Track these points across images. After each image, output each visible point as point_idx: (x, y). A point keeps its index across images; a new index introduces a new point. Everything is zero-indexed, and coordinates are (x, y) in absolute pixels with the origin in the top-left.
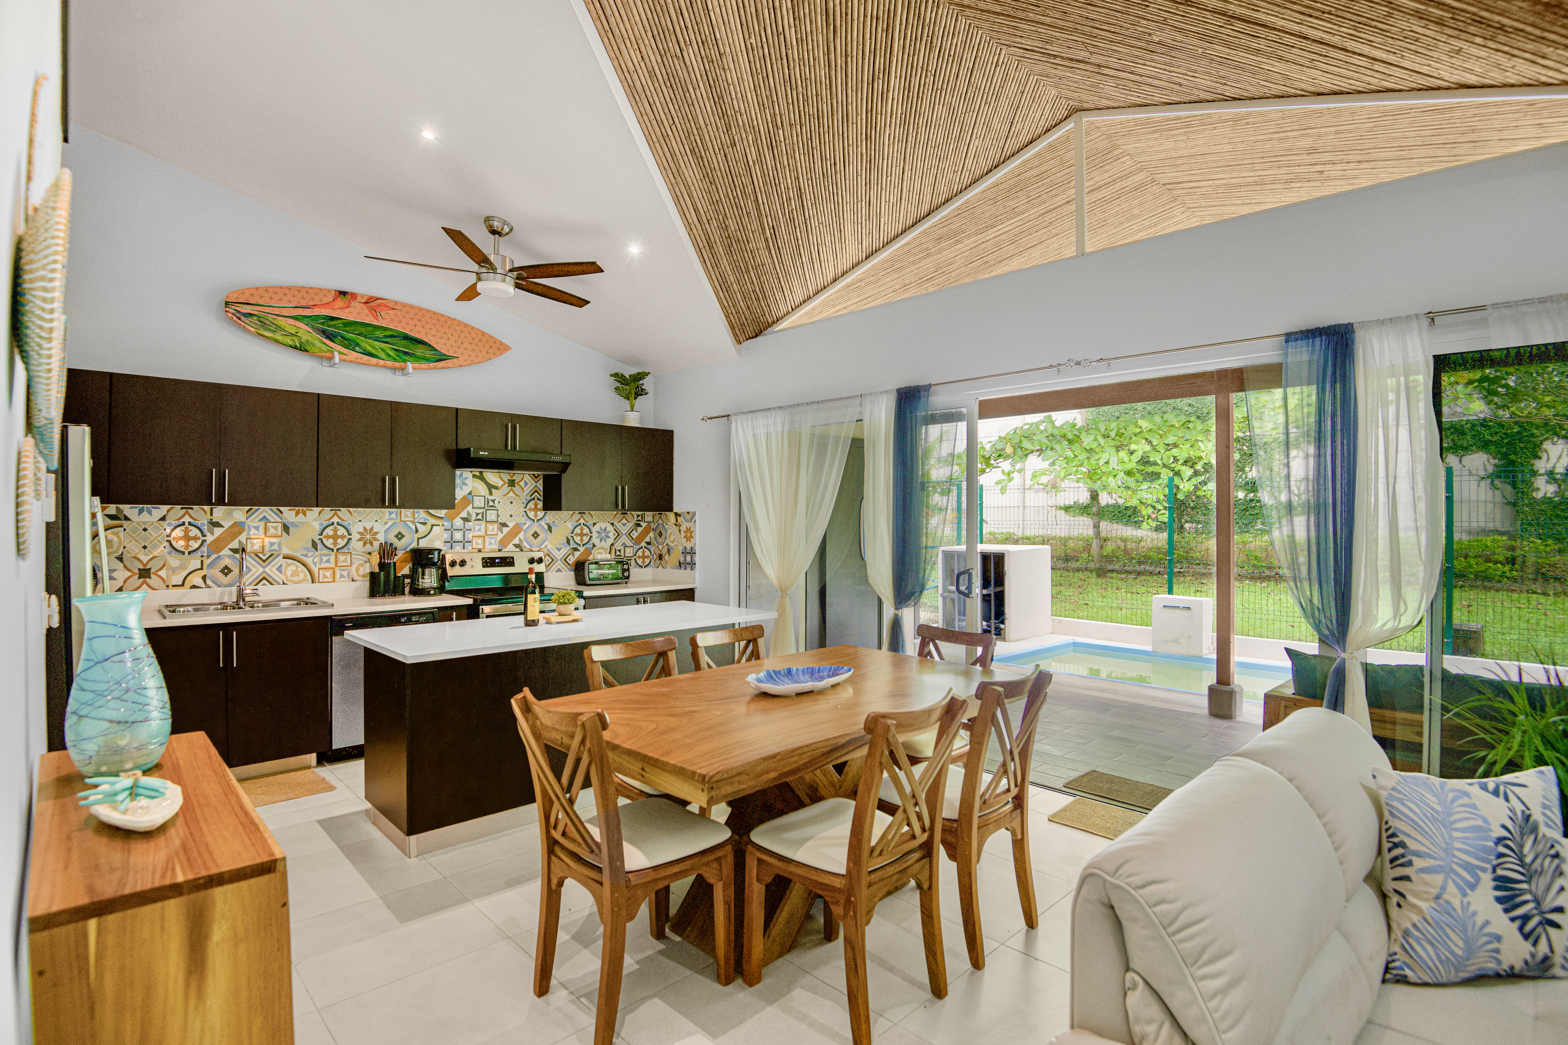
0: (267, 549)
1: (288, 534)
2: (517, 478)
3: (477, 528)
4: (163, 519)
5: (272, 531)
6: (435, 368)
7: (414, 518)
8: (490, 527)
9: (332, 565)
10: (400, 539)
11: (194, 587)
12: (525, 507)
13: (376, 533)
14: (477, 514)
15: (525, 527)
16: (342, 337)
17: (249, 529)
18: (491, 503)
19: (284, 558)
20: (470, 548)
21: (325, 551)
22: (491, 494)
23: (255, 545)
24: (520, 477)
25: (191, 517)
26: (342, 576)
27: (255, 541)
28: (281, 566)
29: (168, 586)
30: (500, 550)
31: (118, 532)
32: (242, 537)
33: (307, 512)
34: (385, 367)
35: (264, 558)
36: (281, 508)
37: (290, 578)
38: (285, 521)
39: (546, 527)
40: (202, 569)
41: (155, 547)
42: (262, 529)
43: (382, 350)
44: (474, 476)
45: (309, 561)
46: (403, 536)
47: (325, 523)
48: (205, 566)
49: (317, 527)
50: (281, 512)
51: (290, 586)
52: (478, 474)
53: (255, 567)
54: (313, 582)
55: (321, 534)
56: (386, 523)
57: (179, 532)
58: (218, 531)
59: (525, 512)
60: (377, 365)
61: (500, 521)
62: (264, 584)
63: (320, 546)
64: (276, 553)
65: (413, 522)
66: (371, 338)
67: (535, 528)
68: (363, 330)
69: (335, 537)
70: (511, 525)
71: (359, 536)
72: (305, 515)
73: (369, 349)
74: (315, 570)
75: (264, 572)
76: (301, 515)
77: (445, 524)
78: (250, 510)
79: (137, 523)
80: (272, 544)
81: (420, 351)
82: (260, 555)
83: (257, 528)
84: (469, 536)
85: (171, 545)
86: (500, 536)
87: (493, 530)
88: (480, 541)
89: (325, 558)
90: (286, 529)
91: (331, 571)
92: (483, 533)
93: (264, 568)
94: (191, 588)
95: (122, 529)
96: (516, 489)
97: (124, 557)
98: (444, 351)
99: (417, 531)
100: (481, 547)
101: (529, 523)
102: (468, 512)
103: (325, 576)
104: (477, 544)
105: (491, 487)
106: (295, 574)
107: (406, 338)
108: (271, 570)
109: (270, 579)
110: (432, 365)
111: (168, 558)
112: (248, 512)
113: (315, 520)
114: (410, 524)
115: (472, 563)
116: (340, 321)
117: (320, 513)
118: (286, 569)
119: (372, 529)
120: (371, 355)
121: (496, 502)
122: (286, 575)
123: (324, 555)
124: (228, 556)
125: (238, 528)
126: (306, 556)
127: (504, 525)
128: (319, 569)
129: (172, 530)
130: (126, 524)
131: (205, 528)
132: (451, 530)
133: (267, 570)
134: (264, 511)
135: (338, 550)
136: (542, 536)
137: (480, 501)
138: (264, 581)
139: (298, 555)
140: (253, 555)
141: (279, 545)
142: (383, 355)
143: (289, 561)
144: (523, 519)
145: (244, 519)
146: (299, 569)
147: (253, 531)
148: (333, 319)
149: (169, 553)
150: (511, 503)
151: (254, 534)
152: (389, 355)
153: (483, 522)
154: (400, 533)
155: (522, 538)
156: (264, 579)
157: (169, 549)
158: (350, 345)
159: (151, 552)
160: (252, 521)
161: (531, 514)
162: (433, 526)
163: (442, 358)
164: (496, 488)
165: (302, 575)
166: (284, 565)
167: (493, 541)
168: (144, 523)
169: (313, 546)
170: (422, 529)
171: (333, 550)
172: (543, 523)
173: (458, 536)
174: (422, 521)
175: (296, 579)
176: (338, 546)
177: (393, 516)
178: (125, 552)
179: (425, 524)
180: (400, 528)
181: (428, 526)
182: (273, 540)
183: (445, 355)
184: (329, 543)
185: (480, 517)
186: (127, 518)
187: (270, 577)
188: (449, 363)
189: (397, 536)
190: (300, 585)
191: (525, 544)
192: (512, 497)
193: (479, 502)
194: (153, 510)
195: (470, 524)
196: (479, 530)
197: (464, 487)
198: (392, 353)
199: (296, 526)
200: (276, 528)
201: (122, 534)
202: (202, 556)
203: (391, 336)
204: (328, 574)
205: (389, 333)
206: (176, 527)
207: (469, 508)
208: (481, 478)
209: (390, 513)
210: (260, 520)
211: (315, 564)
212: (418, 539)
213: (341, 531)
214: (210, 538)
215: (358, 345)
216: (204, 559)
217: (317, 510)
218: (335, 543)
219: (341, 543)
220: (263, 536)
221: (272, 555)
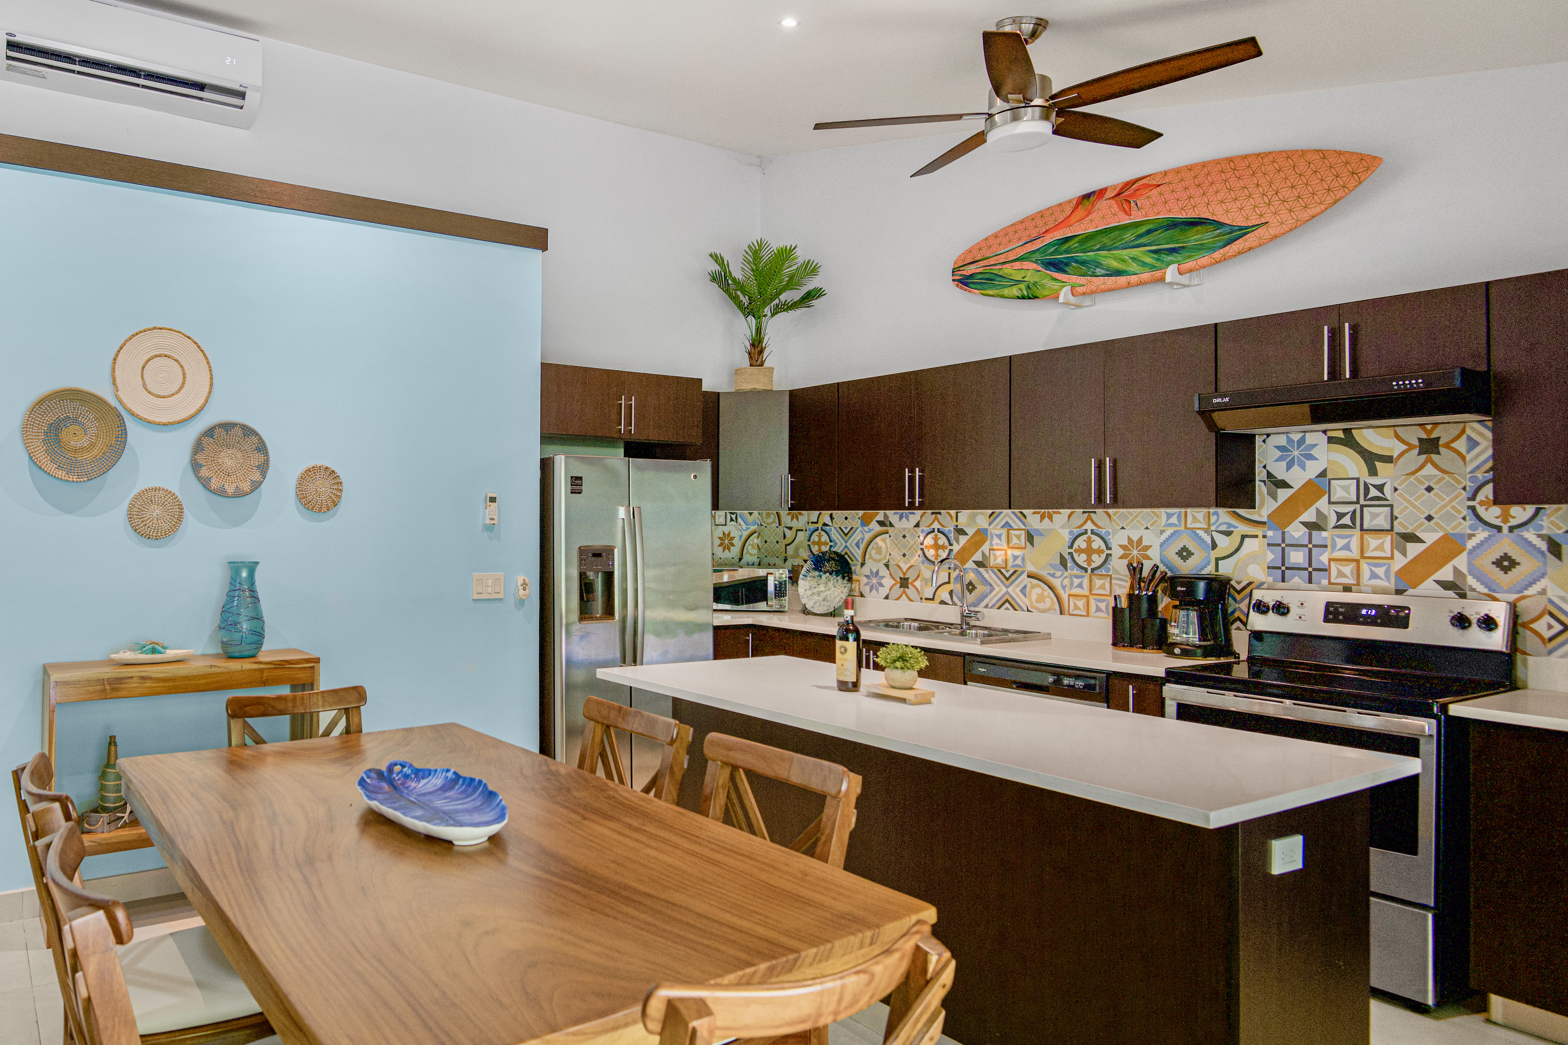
0: (1010, 564)
1: (1032, 544)
2: (1443, 433)
3: (1340, 543)
4: (917, 525)
5: (1015, 541)
6: (1225, 259)
7: (1209, 525)
8: (1373, 542)
9: (1086, 592)
10: (1185, 559)
11: (943, 602)
12: (1473, 498)
13: (1147, 548)
14: (1340, 516)
15: (1470, 544)
16: (1077, 261)
17: (992, 538)
18: (1374, 493)
19: (1028, 576)
20: (1325, 582)
21: (1076, 571)
22: (1373, 472)
23: (998, 558)
24: (1455, 430)
25: (939, 522)
26: (1098, 609)
27: (998, 553)
28: (1025, 587)
29: (921, 599)
30: (1399, 592)
31: (886, 538)
32: (985, 548)
33: (1054, 516)
34: (1141, 283)
35: (1007, 575)
36: (1024, 511)
37: (1035, 604)
38: (1027, 528)
39: (1543, 546)
40: (949, 582)
41: (912, 555)
42: (1004, 537)
43: (1134, 259)
44: (1331, 440)
45: (1056, 583)
46: (1190, 554)
47: (1076, 531)
48: (952, 580)
49: (1067, 537)
50: (1025, 517)
51: (1035, 614)
52: (1340, 434)
53: (998, 586)
54: (1061, 613)
55: (1071, 547)
56: (1162, 532)
57: (929, 541)
58: (963, 540)
59: (1473, 509)
60: (1129, 285)
61: (1398, 528)
62: (1007, 609)
63: (1070, 564)
64: (1020, 570)
65: (1206, 531)
66: (1117, 248)
67: (1505, 545)
68: (1105, 240)
69: (1089, 551)
70: (1430, 537)
71: (1122, 552)
72: (1051, 518)
73: (1115, 264)
74: (1064, 597)
75: (1007, 592)
76: (1046, 520)
77: (1270, 533)
78: (993, 513)
79: (899, 529)
80: (1015, 558)
81: (1195, 237)
82: (1003, 571)
83: (999, 536)
84: (1323, 558)
85: (924, 553)
86: (1400, 562)
87: (1380, 548)
88: (1348, 569)
89: (1077, 581)
90: (1030, 538)
91: (1085, 599)
92: (1355, 554)
93: (1007, 587)
94: (940, 603)
95: (888, 535)
96: (1445, 457)
97: (890, 563)
98: (1240, 222)
99: (1214, 546)
100: (1351, 581)
101: (1482, 534)
102: (1318, 512)
103: (1076, 607)
104: (1341, 574)
105: (1371, 459)
106: (1041, 598)
107: (1173, 224)
108: (1014, 591)
109: (1013, 603)
110: (1217, 255)
111: (922, 568)
112: (990, 516)
113: (1063, 527)
114: (1201, 533)
115: (1301, 611)
116: (1077, 239)
117: (1069, 517)
118: (1030, 591)
119: (1140, 540)
120: (1118, 273)
121: (1388, 490)
122: (1030, 599)
123: (1077, 577)
124: (973, 570)
125: (981, 536)
126: (1053, 575)
127: (1411, 538)
128: (1070, 595)
129: (925, 538)
130: (890, 529)
131: (951, 536)
132: (1283, 546)
133: (1010, 590)
134: (1007, 515)
135: (1093, 570)
136: (1527, 565)
137: (1346, 489)
138: (1007, 605)
139: (1044, 573)
140: (996, 570)
141: (1023, 559)
142: (1134, 267)
143: (1035, 581)
144: (1465, 527)
145: (986, 526)
146: (1046, 594)
147: (996, 540)
148: (1067, 240)
149: (923, 563)
150: (1429, 489)
151: (997, 544)
152: (1144, 264)
153: (1357, 532)
154: (1185, 549)
155: (1464, 569)
156: (1007, 602)
157: (923, 558)
158: (1088, 268)
159: (909, 561)
160: (994, 528)
161: (1492, 514)
162: (1243, 537)
163: (1237, 233)
164: (1388, 459)
165: (1048, 600)
166: (1029, 586)
167: (1380, 571)
168: (904, 529)
169: (1061, 563)
170: (1225, 544)
171: (1086, 570)
172: (1530, 535)
173: (1297, 557)
174: (1223, 528)
175: (1041, 606)
176: (1094, 565)
177: (1174, 520)
178: (890, 560)
179: (1228, 533)
180: (1185, 541)
181: (1236, 539)
182: (1017, 552)
183: (1241, 228)
184: (1081, 559)
185: (1346, 520)
186: (891, 525)
187: (1014, 599)
188: (1250, 239)
189: (1179, 554)
190: (1046, 615)
191: (1471, 581)
192: (1429, 477)
193: (1344, 491)
194: (910, 516)
195: (1324, 534)
196: (1347, 547)
197: (1308, 463)
198: (1148, 260)
199: (1042, 535)
200: (1018, 537)
201: (888, 540)
202: (949, 568)
203: (1149, 232)
204: (1081, 603)
205: (1143, 229)
206: (927, 534)
207: (1322, 504)
208: (1349, 441)
209: (1169, 516)
210: (1003, 527)
211: (1064, 587)
212: (1217, 560)
213: (1097, 543)
214: (956, 548)
215: (1099, 265)
216: (951, 571)
217: (1066, 512)
218: (1089, 561)
219: (1097, 560)
220: (1005, 547)
221: (1015, 572)
